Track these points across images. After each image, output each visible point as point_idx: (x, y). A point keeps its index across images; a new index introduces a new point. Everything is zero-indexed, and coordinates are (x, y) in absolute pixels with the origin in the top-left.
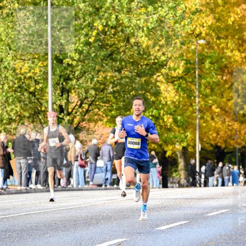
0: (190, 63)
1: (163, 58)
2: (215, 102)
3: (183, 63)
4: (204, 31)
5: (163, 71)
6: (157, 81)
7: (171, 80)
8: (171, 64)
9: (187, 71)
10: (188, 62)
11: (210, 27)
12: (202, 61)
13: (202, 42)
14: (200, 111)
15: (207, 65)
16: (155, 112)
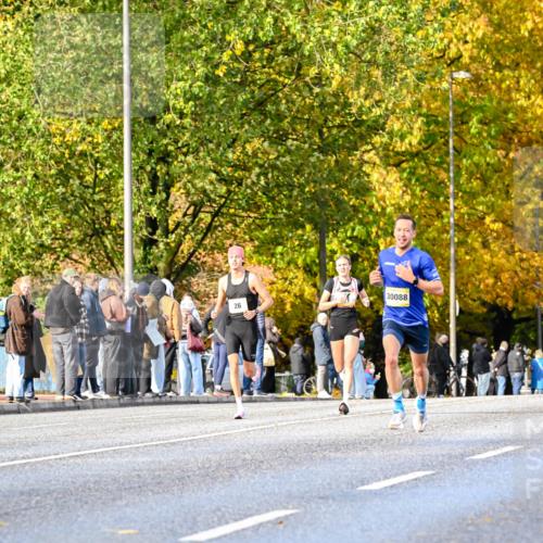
0: (437, 123)
1: (377, 111)
2: (491, 208)
3: (419, 122)
4: (467, 52)
5: (377, 139)
6: (362, 162)
7: (394, 160)
8: (395, 125)
9: (429, 139)
10: (431, 119)
11: (480, 43)
12: (462, 119)
13: (462, 75)
14: (459, 227)
15: (474, 126)
16: (359, 231)
